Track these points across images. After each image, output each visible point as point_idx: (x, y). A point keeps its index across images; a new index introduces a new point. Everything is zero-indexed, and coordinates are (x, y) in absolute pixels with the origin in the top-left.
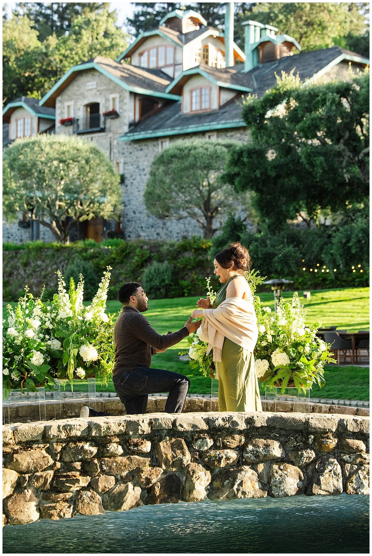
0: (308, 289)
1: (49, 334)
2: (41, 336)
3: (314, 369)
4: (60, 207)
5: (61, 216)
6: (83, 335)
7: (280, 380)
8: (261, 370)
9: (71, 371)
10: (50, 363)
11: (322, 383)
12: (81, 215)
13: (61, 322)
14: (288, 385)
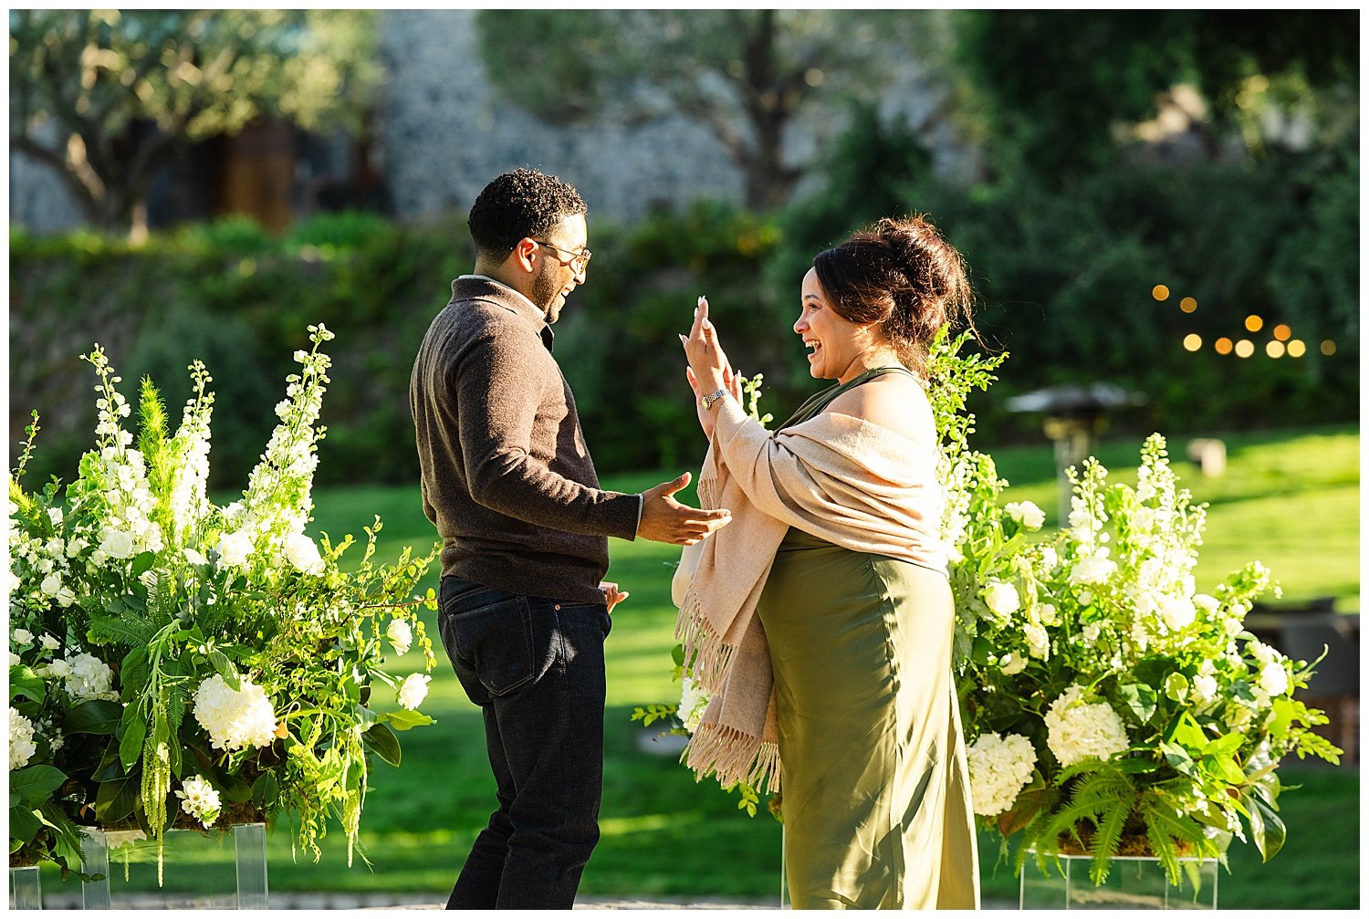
0: (1209, 431)
1: (59, 632)
2: (24, 637)
3: (1233, 773)
4: (102, 74)
5: (104, 115)
6: (207, 634)
7: (1087, 827)
8: (1002, 782)
9: (156, 790)
10: (64, 760)
11: (1271, 835)
12: (196, 108)
13: (110, 578)
14: (1122, 848)
